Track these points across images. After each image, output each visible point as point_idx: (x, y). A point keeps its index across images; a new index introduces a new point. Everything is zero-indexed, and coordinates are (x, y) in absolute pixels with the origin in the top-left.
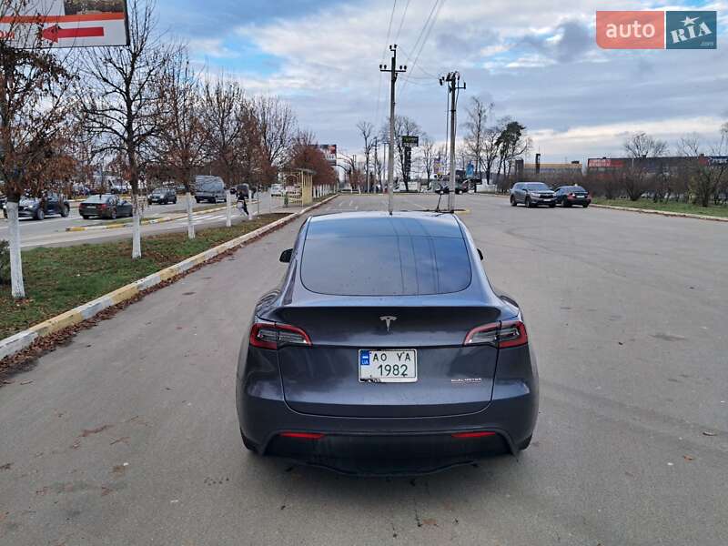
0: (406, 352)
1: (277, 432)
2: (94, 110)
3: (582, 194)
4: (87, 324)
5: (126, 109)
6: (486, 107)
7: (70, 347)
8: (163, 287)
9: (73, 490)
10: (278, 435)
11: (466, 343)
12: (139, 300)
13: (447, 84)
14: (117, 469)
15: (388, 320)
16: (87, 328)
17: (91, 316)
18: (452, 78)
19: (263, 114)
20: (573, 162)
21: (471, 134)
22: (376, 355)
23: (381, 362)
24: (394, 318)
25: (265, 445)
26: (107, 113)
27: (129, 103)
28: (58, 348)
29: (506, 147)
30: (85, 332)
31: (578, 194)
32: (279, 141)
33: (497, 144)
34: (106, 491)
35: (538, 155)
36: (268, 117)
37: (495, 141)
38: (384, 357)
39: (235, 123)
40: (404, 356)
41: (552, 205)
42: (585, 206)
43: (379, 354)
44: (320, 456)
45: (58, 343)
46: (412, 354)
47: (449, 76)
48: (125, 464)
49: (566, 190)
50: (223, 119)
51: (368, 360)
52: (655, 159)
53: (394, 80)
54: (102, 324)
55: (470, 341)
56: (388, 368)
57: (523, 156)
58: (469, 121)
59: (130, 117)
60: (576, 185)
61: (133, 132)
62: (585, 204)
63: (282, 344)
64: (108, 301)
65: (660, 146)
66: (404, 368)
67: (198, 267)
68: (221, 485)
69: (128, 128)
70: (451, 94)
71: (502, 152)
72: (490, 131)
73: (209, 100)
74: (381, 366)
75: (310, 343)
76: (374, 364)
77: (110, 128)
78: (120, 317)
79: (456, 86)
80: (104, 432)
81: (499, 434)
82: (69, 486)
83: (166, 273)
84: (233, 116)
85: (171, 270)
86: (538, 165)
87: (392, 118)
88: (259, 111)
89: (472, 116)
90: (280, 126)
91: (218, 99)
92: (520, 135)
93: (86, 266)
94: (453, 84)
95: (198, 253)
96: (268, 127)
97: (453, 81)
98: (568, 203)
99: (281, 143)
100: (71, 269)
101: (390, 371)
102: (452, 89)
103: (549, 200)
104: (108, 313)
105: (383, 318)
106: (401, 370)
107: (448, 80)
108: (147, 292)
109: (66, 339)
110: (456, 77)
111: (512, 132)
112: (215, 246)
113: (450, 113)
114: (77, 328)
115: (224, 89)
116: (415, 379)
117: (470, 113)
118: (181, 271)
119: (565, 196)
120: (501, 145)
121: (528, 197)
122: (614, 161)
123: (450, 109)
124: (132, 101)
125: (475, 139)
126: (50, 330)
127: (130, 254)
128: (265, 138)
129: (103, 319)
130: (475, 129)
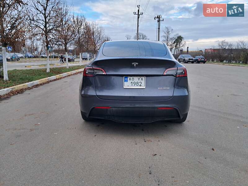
0: (141, 77)
1: (93, 107)
2: (33, 20)
3: (203, 59)
4: (29, 88)
5: (45, 20)
6: (170, 30)
7: (23, 94)
8: (56, 80)
9: (19, 130)
10: (94, 108)
11: (164, 74)
12: (48, 83)
13: (157, 19)
14: (36, 124)
15: (135, 64)
16: (29, 89)
17: (31, 86)
18: (159, 17)
19: (93, 29)
20: (200, 51)
21: (165, 39)
22: (130, 78)
23: (132, 81)
24: (137, 64)
25: (89, 113)
26: (38, 21)
27: (45, 18)
28: (18, 94)
29: (177, 44)
30: (28, 90)
31: (202, 59)
32: (98, 38)
33: (174, 43)
34: (31, 130)
35: (188, 47)
36: (94, 30)
37: (173, 42)
38: (133, 79)
39: (83, 30)
40: (140, 79)
41: (193, 62)
42: (204, 63)
43: (131, 78)
44: (109, 115)
45: (18, 93)
46: (143, 78)
47: (158, 16)
48: (39, 123)
49: (197, 57)
50: (79, 28)
51: (127, 80)
52: (228, 49)
53: (138, 18)
54: (34, 89)
55: (166, 74)
56: (134, 83)
57: (182, 48)
58: (164, 35)
59: (46, 23)
60: (201, 56)
61: (47, 28)
62: (204, 62)
63: (95, 75)
64: (37, 82)
65: (230, 45)
66: (141, 83)
67: (69, 75)
68: (73, 130)
69: (45, 26)
70: (158, 23)
71: (175, 46)
72: (171, 39)
73: (74, 21)
74: (132, 82)
75: (105, 74)
76: (129, 82)
77: (39, 27)
78: (41, 87)
79: (160, 20)
80: (32, 115)
81: (175, 109)
82: (18, 129)
83: (58, 76)
84: (82, 27)
85: (60, 76)
86: (188, 51)
87: (138, 34)
88: (91, 28)
89: (165, 33)
90: (99, 33)
91: (77, 21)
92: (182, 40)
93: (30, 74)
94: (159, 19)
95: (69, 71)
96: (94, 33)
97: (159, 18)
98: (198, 62)
99: (99, 38)
100: (25, 75)
101: (135, 84)
102: (159, 21)
103: (192, 61)
104: (37, 86)
105: (133, 64)
106: (139, 84)
107: (157, 18)
108: (51, 81)
109: (21, 92)
110: (160, 17)
111: (179, 39)
112: (75, 70)
113: (158, 29)
114: (26, 89)
115: (79, 18)
116: (145, 87)
117: (164, 32)
118: (63, 76)
119: (197, 59)
120: (175, 44)
121: (184, 60)
122: (214, 50)
123: (158, 28)
124: (47, 17)
125: (166, 41)
126: (16, 89)
127: (46, 72)
128: (93, 37)
129: (35, 87)
130: (166, 38)
